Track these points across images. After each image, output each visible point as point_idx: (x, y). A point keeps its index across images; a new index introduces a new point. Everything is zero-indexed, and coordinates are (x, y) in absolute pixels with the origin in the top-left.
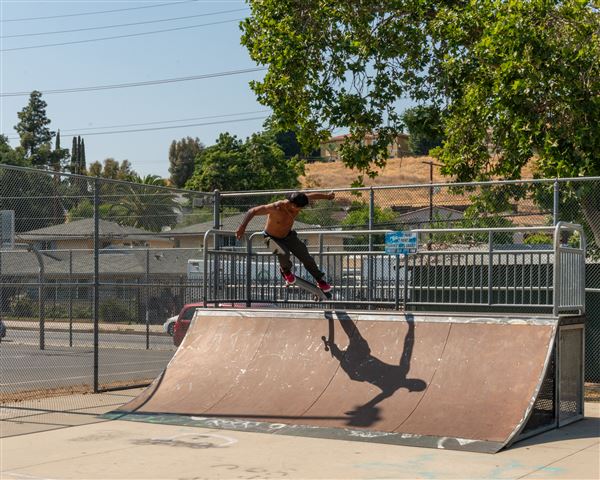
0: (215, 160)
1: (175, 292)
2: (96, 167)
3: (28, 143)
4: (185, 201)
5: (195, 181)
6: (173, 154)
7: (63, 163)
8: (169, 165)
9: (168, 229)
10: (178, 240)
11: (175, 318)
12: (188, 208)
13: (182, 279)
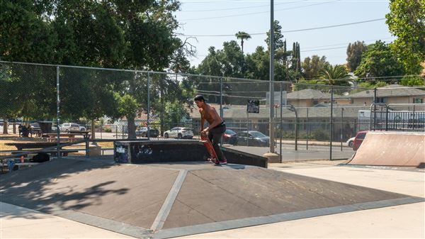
0: (373, 55)
1: (352, 126)
2: (307, 60)
3: (273, 47)
4: (356, 77)
5: (361, 67)
6: (349, 50)
7: (289, 58)
8: (347, 56)
9: (347, 94)
10: (352, 100)
11: (353, 139)
12: (358, 82)
13: (355, 120)
